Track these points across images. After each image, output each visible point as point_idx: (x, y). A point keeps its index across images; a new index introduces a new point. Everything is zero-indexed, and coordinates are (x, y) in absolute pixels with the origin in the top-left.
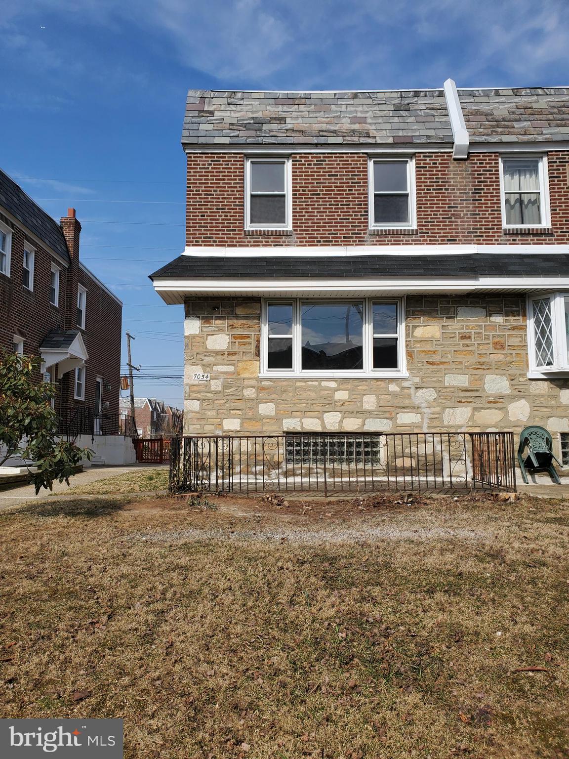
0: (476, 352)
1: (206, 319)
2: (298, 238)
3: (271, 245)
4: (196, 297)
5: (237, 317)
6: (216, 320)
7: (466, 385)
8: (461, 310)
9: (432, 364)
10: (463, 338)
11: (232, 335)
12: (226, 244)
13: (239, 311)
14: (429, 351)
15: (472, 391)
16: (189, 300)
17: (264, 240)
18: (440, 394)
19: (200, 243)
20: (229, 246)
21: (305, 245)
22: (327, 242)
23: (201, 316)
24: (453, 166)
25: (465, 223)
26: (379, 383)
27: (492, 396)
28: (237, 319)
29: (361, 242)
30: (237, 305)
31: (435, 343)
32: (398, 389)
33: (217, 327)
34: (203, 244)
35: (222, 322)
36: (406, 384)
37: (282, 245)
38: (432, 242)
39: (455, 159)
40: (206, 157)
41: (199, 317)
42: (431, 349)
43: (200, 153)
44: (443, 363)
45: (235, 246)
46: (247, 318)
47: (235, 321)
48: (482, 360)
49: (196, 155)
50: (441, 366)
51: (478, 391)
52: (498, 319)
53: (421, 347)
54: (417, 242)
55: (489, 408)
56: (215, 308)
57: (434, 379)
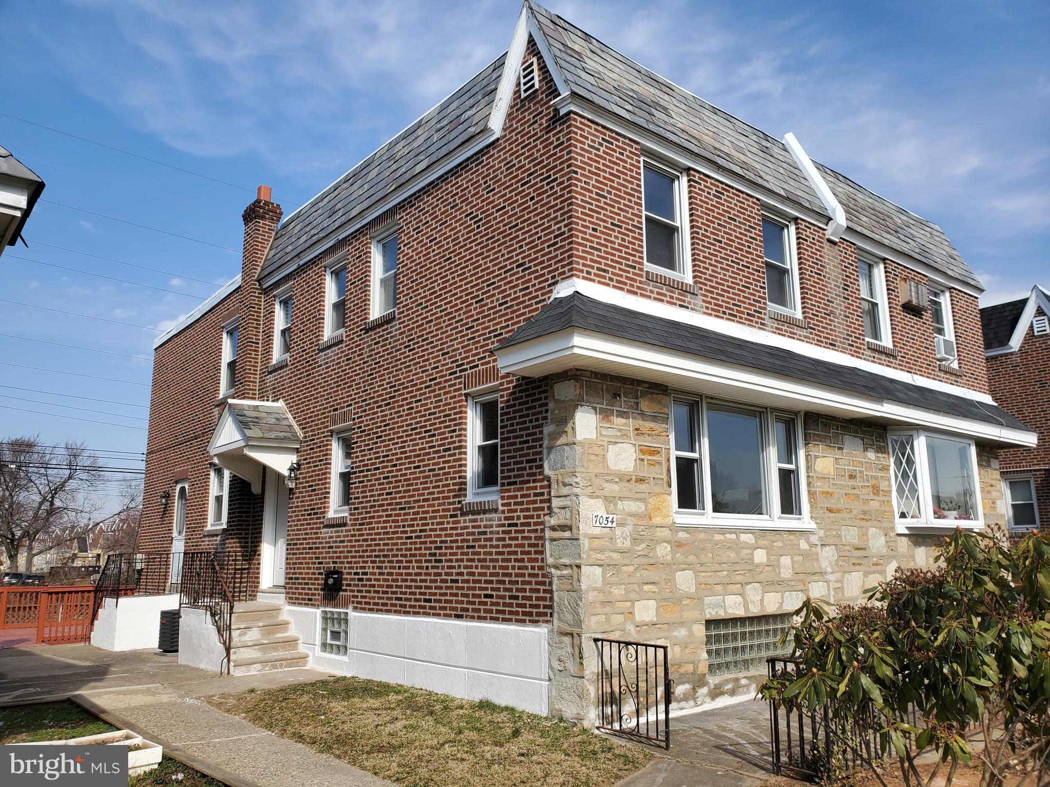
0: (862, 497)
1: (605, 414)
2: (704, 301)
3: (675, 304)
4: (591, 372)
5: (643, 415)
6: (617, 416)
7: (855, 541)
8: (848, 439)
9: (831, 511)
10: (852, 477)
11: (640, 445)
12: (626, 287)
13: (645, 405)
14: (828, 493)
15: (861, 549)
16: (581, 375)
17: (668, 293)
18: (841, 554)
19: (592, 277)
20: (629, 291)
21: (710, 315)
22: (732, 317)
23: (598, 406)
24: (827, 245)
25: (840, 326)
26: (792, 537)
27: (875, 557)
28: (643, 420)
29: (763, 326)
30: (644, 395)
31: (831, 481)
32: (807, 547)
33: (620, 430)
34: (597, 279)
35: (624, 421)
36: (814, 539)
37: (687, 308)
38: (819, 343)
39: (829, 241)
40: (596, 130)
41: (595, 409)
42: (829, 490)
43: (589, 120)
44: (839, 511)
45: (635, 293)
46: (654, 419)
47: (641, 422)
48: (866, 508)
49: (583, 120)
50: (837, 515)
51: (865, 549)
52: (871, 455)
53: (821, 487)
54: (807, 340)
55: (874, 572)
56: (616, 395)
57: (834, 533)
